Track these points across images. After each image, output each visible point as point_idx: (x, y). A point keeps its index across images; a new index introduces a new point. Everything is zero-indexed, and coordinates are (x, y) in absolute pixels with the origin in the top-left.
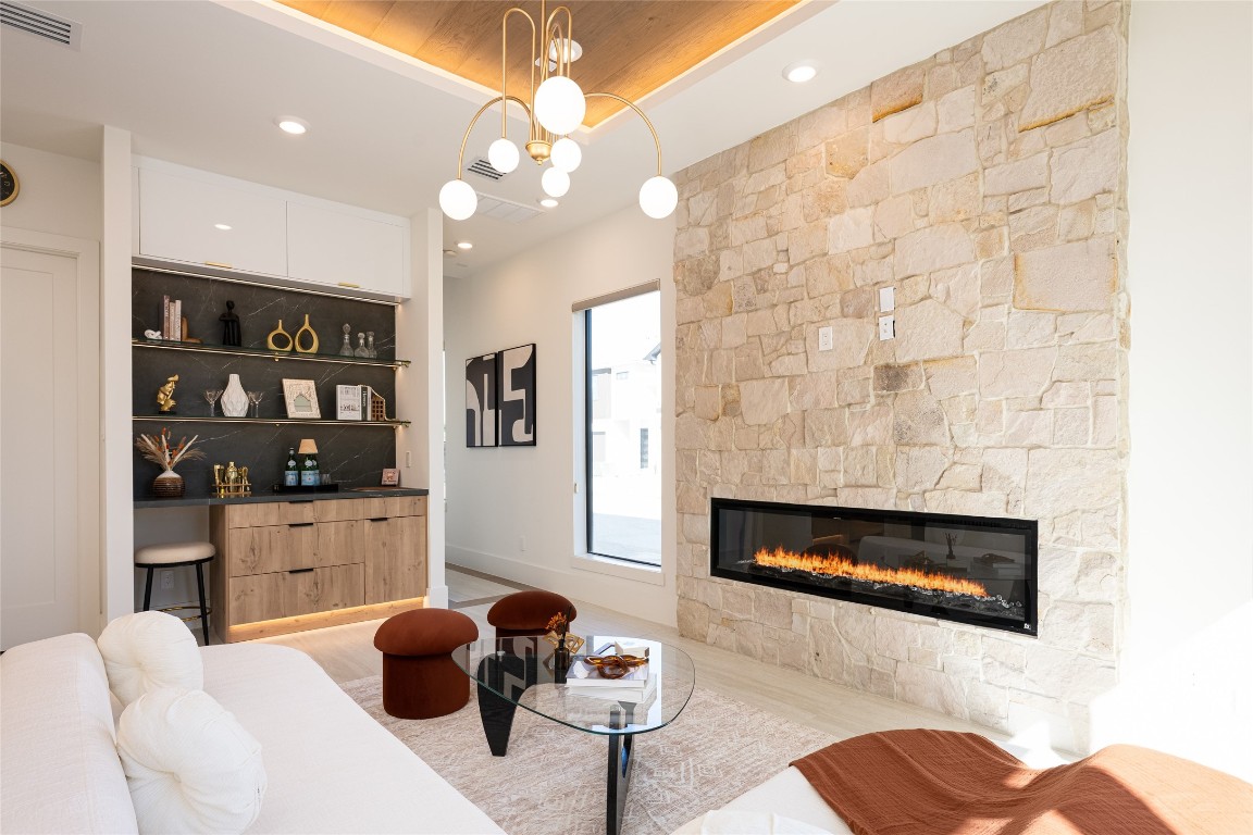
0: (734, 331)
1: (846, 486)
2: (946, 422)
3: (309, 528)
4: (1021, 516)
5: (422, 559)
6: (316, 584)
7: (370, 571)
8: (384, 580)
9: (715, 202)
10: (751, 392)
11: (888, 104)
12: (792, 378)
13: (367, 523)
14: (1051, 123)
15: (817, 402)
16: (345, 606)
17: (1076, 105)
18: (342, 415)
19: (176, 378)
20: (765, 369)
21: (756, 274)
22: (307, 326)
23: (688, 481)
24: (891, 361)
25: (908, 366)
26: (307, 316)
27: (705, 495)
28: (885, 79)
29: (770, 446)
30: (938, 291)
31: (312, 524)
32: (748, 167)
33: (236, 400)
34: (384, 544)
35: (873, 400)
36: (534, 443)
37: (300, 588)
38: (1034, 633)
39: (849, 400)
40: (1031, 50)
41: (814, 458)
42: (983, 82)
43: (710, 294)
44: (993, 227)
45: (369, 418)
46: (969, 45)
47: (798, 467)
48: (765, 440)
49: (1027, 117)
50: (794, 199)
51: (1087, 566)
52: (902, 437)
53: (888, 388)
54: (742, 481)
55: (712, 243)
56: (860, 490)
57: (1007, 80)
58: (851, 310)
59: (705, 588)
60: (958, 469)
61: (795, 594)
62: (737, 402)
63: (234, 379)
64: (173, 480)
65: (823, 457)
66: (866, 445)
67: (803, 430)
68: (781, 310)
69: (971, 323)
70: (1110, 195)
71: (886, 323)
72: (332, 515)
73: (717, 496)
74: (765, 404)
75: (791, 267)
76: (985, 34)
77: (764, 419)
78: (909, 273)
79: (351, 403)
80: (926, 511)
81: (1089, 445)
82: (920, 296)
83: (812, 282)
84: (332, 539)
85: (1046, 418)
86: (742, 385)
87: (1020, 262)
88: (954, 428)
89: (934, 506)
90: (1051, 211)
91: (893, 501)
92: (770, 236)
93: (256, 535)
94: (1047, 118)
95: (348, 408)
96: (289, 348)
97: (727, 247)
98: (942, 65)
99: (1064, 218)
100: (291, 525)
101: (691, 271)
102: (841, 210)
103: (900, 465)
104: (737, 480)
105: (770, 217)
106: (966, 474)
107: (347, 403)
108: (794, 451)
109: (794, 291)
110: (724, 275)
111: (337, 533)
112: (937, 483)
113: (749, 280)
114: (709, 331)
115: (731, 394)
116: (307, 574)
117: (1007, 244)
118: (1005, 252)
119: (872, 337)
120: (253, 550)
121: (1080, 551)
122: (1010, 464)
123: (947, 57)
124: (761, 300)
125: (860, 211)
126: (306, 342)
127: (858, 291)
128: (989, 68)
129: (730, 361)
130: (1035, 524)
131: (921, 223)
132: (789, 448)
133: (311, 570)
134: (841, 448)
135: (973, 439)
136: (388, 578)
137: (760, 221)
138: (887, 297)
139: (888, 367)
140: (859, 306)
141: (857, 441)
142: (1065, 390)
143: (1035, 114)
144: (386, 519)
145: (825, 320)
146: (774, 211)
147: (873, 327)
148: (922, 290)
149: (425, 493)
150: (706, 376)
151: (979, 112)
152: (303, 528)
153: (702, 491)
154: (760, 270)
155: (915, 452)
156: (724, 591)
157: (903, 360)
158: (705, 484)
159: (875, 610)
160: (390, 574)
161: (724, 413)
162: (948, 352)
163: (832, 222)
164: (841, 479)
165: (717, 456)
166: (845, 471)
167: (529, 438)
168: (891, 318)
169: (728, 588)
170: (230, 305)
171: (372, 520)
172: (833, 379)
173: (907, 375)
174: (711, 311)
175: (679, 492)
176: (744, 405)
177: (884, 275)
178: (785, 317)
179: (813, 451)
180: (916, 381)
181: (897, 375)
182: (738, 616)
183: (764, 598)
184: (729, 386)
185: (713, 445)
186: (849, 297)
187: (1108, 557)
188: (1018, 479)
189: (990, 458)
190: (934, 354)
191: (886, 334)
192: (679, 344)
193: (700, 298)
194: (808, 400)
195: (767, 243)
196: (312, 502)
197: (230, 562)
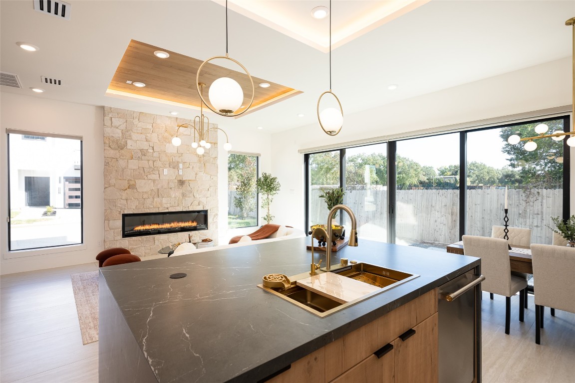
0: (133, 164)
1: (171, 207)
2: (193, 193)
4: (205, 209)
9: (124, 124)
10: (140, 183)
11: (180, 124)
12: (154, 181)
15: (162, 187)
17: (212, 141)
21: (141, 150)
23: (111, 209)
25: (185, 181)
27: (120, 213)
28: (180, 118)
29: (147, 198)
30: (191, 167)
32: (139, 119)
35: (177, 187)
38: (207, 229)
39: (171, 187)
41: (161, 201)
43: (122, 151)
44: (201, 157)
47: (156, 203)
48: (145, 196)
49: (206, 140)
50: (155, 135)
51: (215, 216)
52: (184, 195)
53: (180, 185)
54: (136, 208)
55: (123, 135)
56: (174, 207)
58: (172, 166)
59: (120, 242)
60: (195, 202)
61: (156, 235)
62: (134, 185)
65: (164, 200)
66: (175, 197)
67: (158, 194)
68: (151, 162)
69: (197, 174)
70: (216, 158)
71: (180, 171)
73: (125, 213)
74: (144, 186)
75: (154, 152)
77: (145, 190)
78: (185, 161)
80: (189, 210)
81: (215, 197)
83: (160, 157)
85: (209, 192)
86: (136, 181)
87: (205, 165)
89: (191, 209)
90: (209, 157)
91: (182, 209)
92: (147, 141)
97: (130, 139)
99: (211, 159)
102: (169, 142)
103: (183, 202)
104: (134, 207)
106: (196, 203)
108: (155, 199)
109: (155, 158)
110: (129, 147)
112: (191, 205)
113: (139, 151)
114: (122, 163)
115: (132, 183)
118: (203, 162)
119: (177, 173)
121: (214, 214)
122: (203, 200)
124: (143, 157)
127: (174, 162)
129: (131, 173)
130: (208, 210)
131: (188, 152)
132: (153, 198)
134: (169, 198)
135: (197, 196)
137: (143, 136)
138: (181, 166)
139: (180, 180)
140: (174, 166)
141: (173, 196)
142: (212, 188)
145: (165, 167)
146: (148, 135)
147: (177, 171)
148: (188, 166)
150: (121, 176)
153: (118, 212)
154: (143, 149)
155: (186, 198)
156: (128, 241)
157: (184, 179)
158: (120, 210)
161: (129, 188)
162: (193, 179)
163: (167, 144)
164: (169, 205)
165: (125, 201)
166: (170, 203)
168: (182, 170)
169: (131, 240)
172: (167, 182)
173: (185, 183)
174: (123, 157)
175: (106, 214)
176: (137, 186)
177: (180, 161)
178: (152, 164)
179: (161, 199)
180: (187, 183)
181: (183, 182)
182: (135, 247)
183: (145, 239)
184: (131, 180)
185: (124, 198)
186: (171, 163)
187: (217, 214)
188: (205, 203)
189: (200, 199)
190: (191, 179)
191: (181, 173)
192: (107, 164)
193: (117, 151)
194: (159, 186)
195: (146, 143)
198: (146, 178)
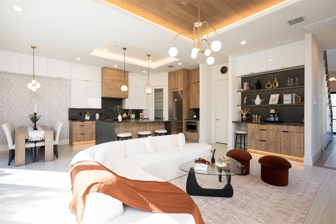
3: (265, 131)
5: (302, 146)
6: (267, 145)
7: (282, 145)
8: (287, 149)
13: (282, 132)
16: (275, 153)
18: (285, 103)
19: (246, 98)
22: (275, 81)
26: (276, 78)
31: (265, 130)
33: (258, 101)
34: (287, 139)
37: (263, 145)
45: (294, 103)
63: (258, 96)
64: (245, 118)
72: (271, 129)
79: (288, 99)
84: (271, 135)
93: (253, 131)
95: (287, 100)
96: (271, 87)
100: (260, 130)
107: (286, 99)
111: (273, 133)
116: (264, 142)
120: (252, 134)
126: (275, 85)
133: (265, 141)
136: (288, 149)
144: (288, 132)
170: (258, 80)
171: (283, 131)
196: (265, 124)
197: (248, 135)
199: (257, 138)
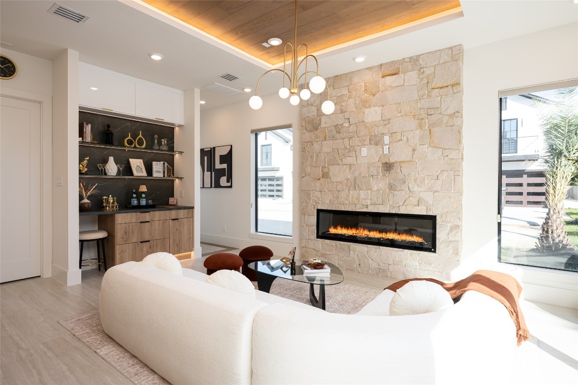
0: (327, 147)
1: (371, 204)
2: (407, 183)
3: (148, 223)
4: (431, 213)
5: (191, 235)
6: (151, 247)
7: (171, 241)
9: (319, 98)
10: (334, 170)
11: (387, 72)
12: (350, 165)
13: (170, 221)
14: (441, 88)
15: (360, 174)
17: (449, 84)
18: (155, 175)
19: (88, 158)
20: (340, 161)
21: (336, 126)
22: (140, 136)
23: (307, 202)
24: (388, 162)
25: (394, 163)
26: (140, 131)
27: (314, 208)
28: (387, 64)
29: (341, 189)
30: (405, 139)
31: (149, 222)
32: (333, 86)
33: (112, 168)
34: (177, 230)
35: (381, 174)
36: (231, 187)
37: (144, 249)
38: (435, 252)
39: (372, 174)
40: (435, 63)
41: (359, 194)
42: (420, 70)
43: (317, 132)
44: (423, 119)
45: (166, 176)
46: (415, 57)
47: (352, 197)
48: (339, 187)
49: (434, 85)
50: (352, 100)
51: (451, 229)
52: (391, 187)
53: (387, 170)
54: (330, 203)
55: (318, 113)
56: (376, 206)
57: (428, 71)
58: (373, 142)
59: (315, 243)
60: (411, 198)
61: (351, 243)
62: (328, 173)
63: (111, 159)
64: (88, 203)
65: (363, 194)
66: (378, 190)
67: (355, 184)
68: (346, 140)
69: (416, 150)
71: (386, 148)
72: (157, 218)
73: (319, 208)
74: (339, 174)
75: (350, 125)
76: (420, 55)
77: (339, 180)
78: (394, 131)
79: (159, 169)
80: (400, 213)
81: (452, 191)
82: (398, 139)
83: (358, 131)
84: (157, 228)
85: (440, 182)
86: (330, 167)
87: (431, 131)
88: (409, 185)
89: (403, 211)
90: (441, 116)
91: (388, 210)
92: (342, 113)
93: (127, 227)
94: (440, 86)
95: (157, 172)
96: (133, 146)
97: (324, 115)
98: (406, 62)
99: (445, 119)
100: (141, 222)
101: (309, 122)
102: (369, 107)
103: (391, 197)
104: (328, 202)
105: (342, 106)
107: (157, 170)
108: (351, 192)
109: (351, 134)
110: (323, 125)
111: (159, 225)
112: (404, 203)
113: (333, 128)
114: (316, 146)
115: (326, 170)
116: (147, 243)
117: (427, 125)
118: (427, 128)
119: (381, 152)
120: (126, 233)
121: (449, 225)
122: (428, 197)
123: (408, 60)
124: (338, 136)
125: (377, 108)
126: (140, 143)
127: (376, 136)
128: (422, 66)
129: (325, 158)
130: (436, 216)
131: (399, 115)
132: (349, 191)
133: (149, 241)
134: (369, 191)
135: (416, 189)
136: (178, 244)
137: (338, 107)
138: (387, 139)
139: (386, 163)
140: (376, 141)
141: (375, 188)
142: (445, 174)
143: (436, 84)
144: (178, 219)
145: (364, 145)
146: (343, 104)
147: (381, 149)
148: (399, 137)
149: (193, 208)
150: (315, 163)
151: (418, 80)
152: (146, 223)
153: (313, 206)
154: (337, 125)
155: (396, 193)
156: (322, 244)
157: (392, 161)
158: (314, 204)
159: (381, 247)
160: (179, 242)
161: (323, 177)
162: (408, 159)
163: (367, 111)
164: (369, 202)
165: (320, 193)
166: (371, 199)
167: (229, 184)
168: (388, 146)
169: (324, 243)
170: (108, 126)
171: (172, 220)
172: (366, 166)
173: (393, 166)
174: (317, 138)
175: (303, 207)
176: (331, 174)
177: (386, 131)
178: (348, 143)
179: (358, 192)
180: (396, 168)
181: (390, 166)
182: (328, 253)
183: (339, 246)
184: (325, 167)
185: (318, 190)
186: (373, 138)
187: (458, 227)
188: (430, 202)
189: (422, 195)
190: (403, 160)
191: (386, 152)
192: (303, 150)
193: (312, 133)
194: (356, 174)
195: (341, 115)
196: (149, 212)
197: (118, 238)
198: (341, 163)
199: (135, 240)
